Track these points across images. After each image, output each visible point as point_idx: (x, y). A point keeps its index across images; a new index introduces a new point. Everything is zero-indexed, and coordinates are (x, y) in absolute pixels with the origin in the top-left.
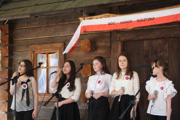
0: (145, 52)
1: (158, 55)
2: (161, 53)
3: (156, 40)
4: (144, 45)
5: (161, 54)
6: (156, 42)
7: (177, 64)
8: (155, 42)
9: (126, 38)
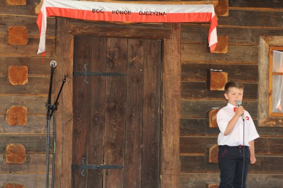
0: (109, 55)
1: (129, 60)
2: (133, 57)
3: (126, 39)
4: (108, 44)
5: (133, 59)
6: (126, 42)
7: (155, 75)
8: (124, 42)
9: (84, 31)
